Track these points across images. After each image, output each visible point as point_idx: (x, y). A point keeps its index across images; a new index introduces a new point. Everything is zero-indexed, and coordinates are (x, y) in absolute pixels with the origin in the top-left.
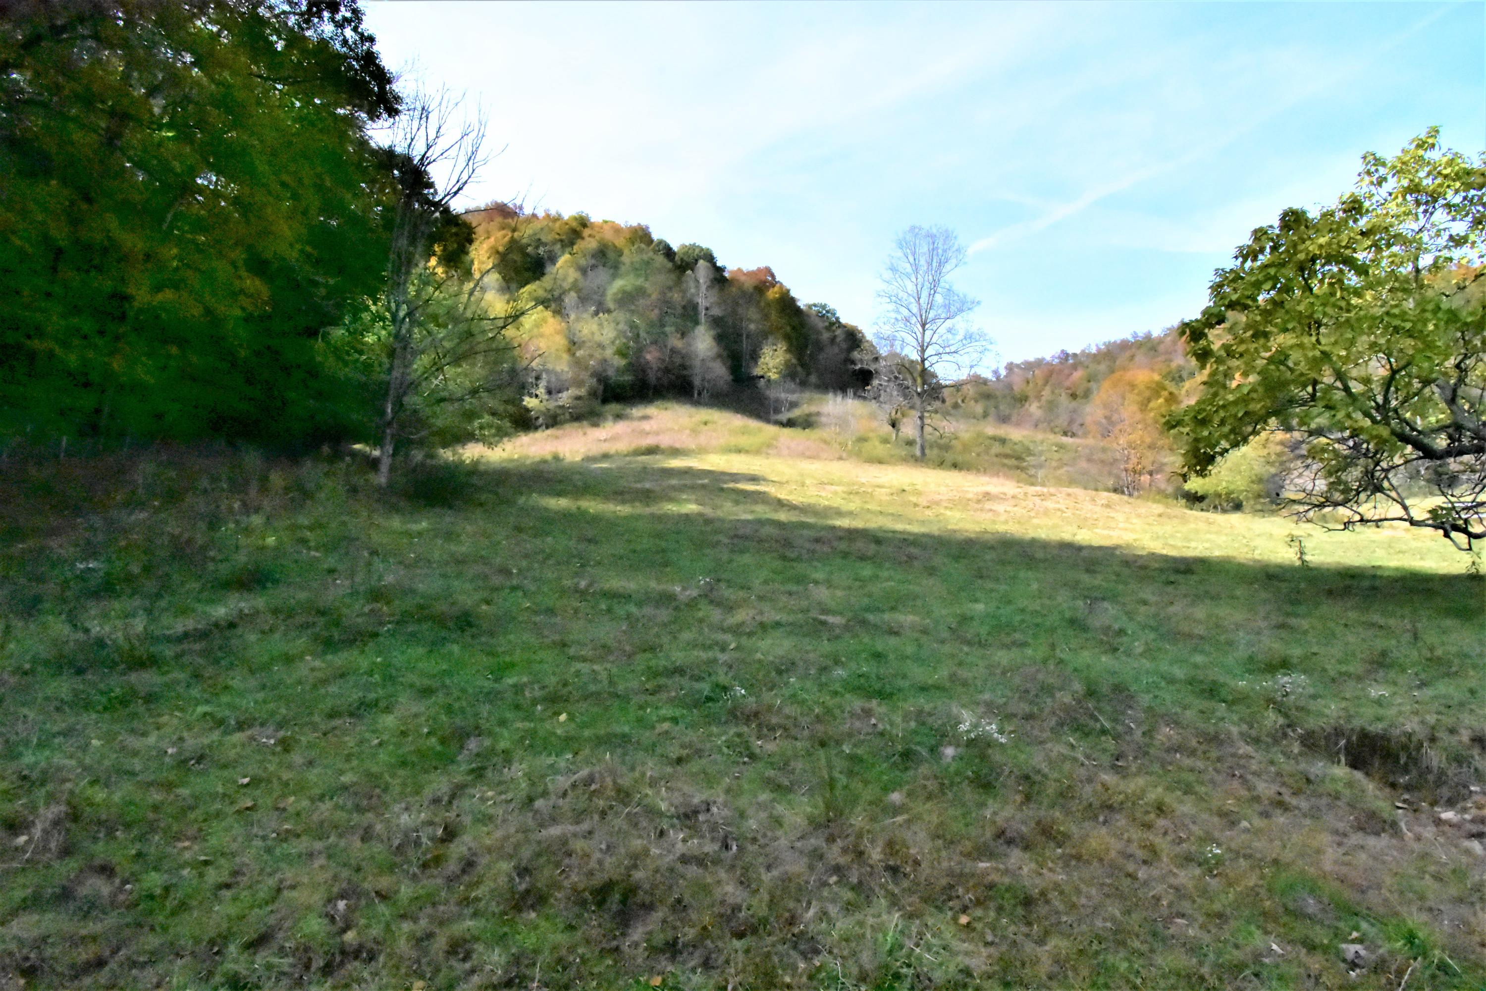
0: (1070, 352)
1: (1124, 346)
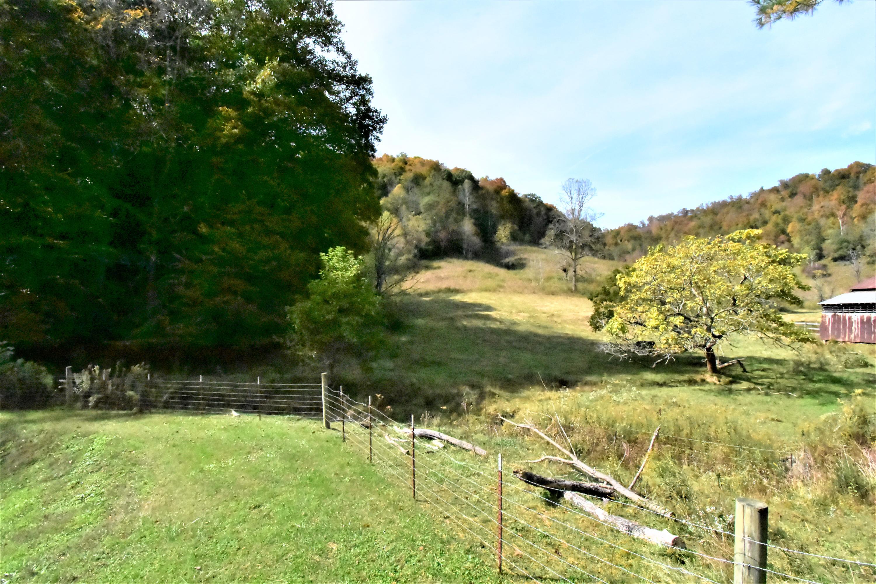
0: (689, 209)
1: (724, 204)
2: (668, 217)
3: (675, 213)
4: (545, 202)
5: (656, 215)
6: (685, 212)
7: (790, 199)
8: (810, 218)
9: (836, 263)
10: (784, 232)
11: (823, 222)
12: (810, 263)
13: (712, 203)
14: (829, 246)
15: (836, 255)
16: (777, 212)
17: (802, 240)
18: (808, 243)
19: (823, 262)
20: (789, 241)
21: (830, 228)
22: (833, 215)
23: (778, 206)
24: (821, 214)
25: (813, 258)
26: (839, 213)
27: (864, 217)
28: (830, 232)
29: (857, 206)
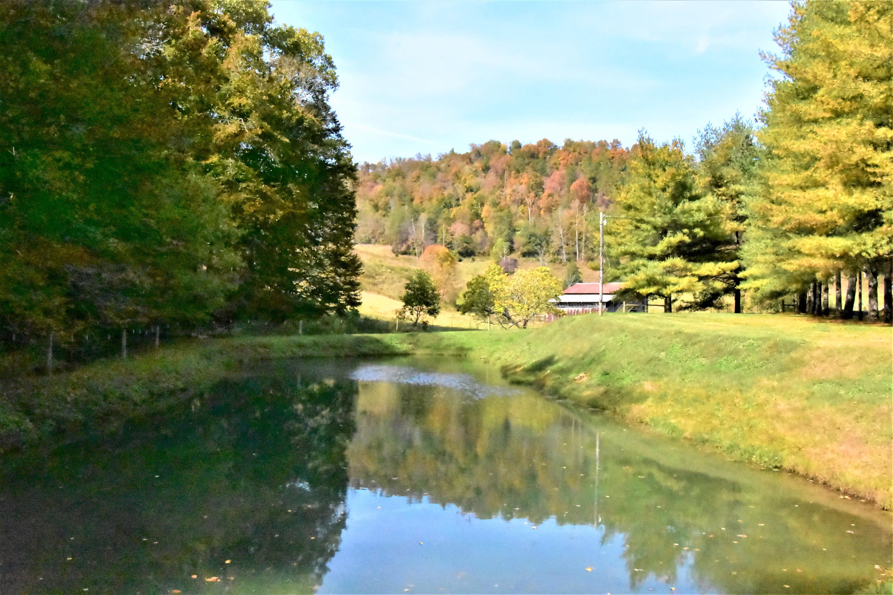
7: (483, 174)
8: (503, 204)
9: (524, 259)
10: (477, 216)
11: (514, 209)
12: (503, 256)
13: (396, 159)
14: (519, 239)
15: (525, 250)
16: (470, 190)
17: (495, 228)
18: (501, 233)
19: (514, 256)
20: (483, 227)
21: (521, 218)
22: (522, 202)
23: (472, 182)
24: (512, 198)
25: (505, 251)
26: (529, 201)
27: (549, 210)
28: (520, 223)
29: (544, 195)
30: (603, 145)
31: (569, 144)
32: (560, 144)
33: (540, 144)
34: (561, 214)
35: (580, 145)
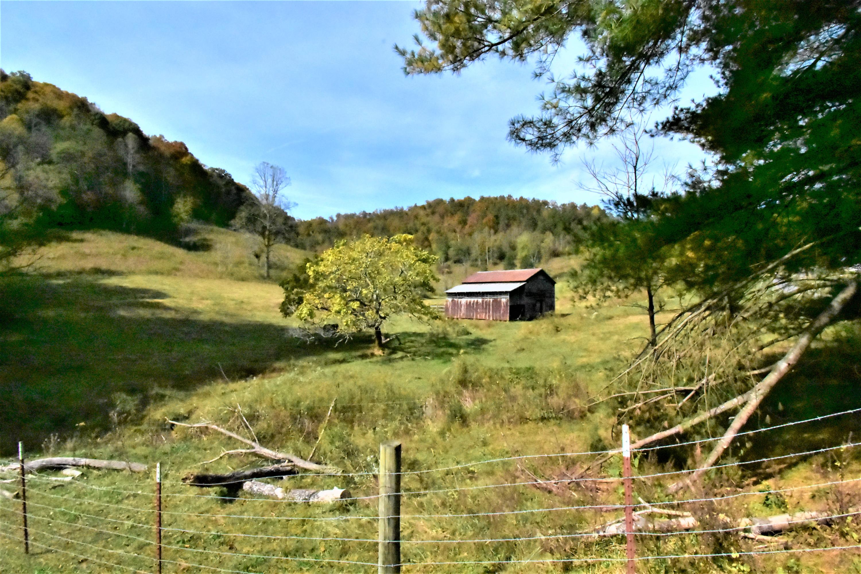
2: (352, 216)
3: (357, 213)
4: (236, 180)
5: (343, 213)
6: (365, 214)
7: (432, 216)
8: (442, 231)
9: (455, 264)
10: (427, 239)
11: (449, 235)
12: (441, 263)
14: (451, 252)
15: (455, 259)
16: (423, 224)
17: (437, 246)
18: (440, 248)
19: (449, 263)
20: (430, 246)
21: (453, 239)
22: (455, 231)
23: (424, 220)
24: (448, 229)
25: (443, 259)
26: (458, 230)
27: (470, 234)
28: (453, 242)
29: (467, 227)
30: (502, 198)
31: (482, 198)
32: (477, 199)
33: (465, 199)
34: (478, 237)
35: (489, 199)
